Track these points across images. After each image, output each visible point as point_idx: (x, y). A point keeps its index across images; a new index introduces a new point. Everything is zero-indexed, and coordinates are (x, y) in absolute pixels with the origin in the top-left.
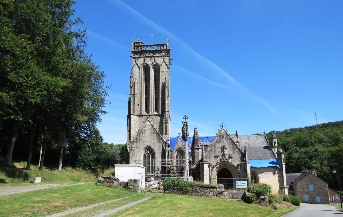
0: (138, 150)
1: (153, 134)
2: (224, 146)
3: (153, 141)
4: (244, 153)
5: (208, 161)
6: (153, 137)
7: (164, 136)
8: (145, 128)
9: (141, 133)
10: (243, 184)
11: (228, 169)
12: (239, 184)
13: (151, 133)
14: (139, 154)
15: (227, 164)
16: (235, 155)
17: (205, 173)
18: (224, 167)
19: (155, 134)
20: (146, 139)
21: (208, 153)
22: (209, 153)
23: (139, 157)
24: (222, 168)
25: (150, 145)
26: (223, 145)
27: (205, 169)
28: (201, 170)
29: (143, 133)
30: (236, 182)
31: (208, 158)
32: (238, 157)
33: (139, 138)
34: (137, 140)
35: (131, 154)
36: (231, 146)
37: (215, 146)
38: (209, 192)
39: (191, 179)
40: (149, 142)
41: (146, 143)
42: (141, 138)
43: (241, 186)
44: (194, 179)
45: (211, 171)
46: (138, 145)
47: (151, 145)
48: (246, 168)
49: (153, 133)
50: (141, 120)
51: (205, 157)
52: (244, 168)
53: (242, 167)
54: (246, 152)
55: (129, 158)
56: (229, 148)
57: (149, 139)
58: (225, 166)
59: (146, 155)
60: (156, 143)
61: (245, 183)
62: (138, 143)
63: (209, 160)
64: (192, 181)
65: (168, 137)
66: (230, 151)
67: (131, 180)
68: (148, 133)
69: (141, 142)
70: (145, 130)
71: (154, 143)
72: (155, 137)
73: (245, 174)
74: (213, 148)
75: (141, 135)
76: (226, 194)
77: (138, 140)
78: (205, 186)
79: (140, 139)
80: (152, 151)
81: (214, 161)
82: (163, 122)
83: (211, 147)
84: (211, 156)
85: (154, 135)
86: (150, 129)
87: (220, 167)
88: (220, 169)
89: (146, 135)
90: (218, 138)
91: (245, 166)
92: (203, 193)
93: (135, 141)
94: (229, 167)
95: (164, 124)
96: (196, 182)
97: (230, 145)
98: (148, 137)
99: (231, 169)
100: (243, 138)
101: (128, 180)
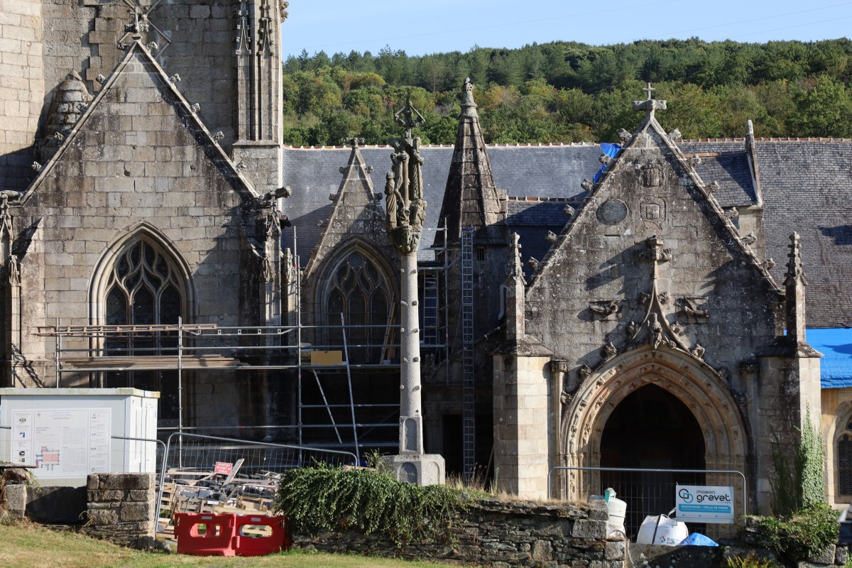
0: (68, 260)
1: (175, 149)
2: (650, 244)
3: (175, 199)
4: (783, 291)
5: (548, 338)
6: (171, 170)
7: (244, 147)
8: (115, 107)
9: (92, 142)
10: (714, 502)
11: (680, 395)
12: (695, 502)
13: (159, 141)
14: (75, 284)
15: (668, 358)
16: (723, 305)
17: (523, 418)
18: (647, 380)
19: (190, 150)
20: (126, 185)
21: (546, 285)
22: (554, 290)
23: (73, 306)
24: (639, 384)
25: (152, 222)
26: (648, 235)
27: (521, 391)
28: (499, 401)
29: (101, 142)
30: (678, 488)
31: (547, 320)
32: (743, 314)
33: (73, 171)
34: (58, 189)
35: (24, 283)
36: (702, 246)
37: (592, 245)
38: (532, 544)
39: (432, 470)
40: (150, 200)
41: (125, 212)
42: (91, 171)
43: (702, 509)
44: (453, 469)
45: (560, 409)
46: (68, 223)
47: (159, 226)
48: (792, 390)
49: (173, 142)
50: (70, 24)
51: (529, 314)
52: (782, 390)
53: (765, 381)
54: (800, 288)
55: (10, 315)
56: (688, 258)
57: (145, 185)
58: (656, 373)
59: (122, 292)
60: (193, 212)
61: (723, 498)
62: (69, 211)
63: (554, 334)
64: (443, 481)
65: (273, 150)
66: (689, 277)
67: (105, 479)
68: (142, 139)
69: (94, 200)
70: (114, 118)
71: (183, 211)
72: (187, 171)
73: (785, 431)
74: (579, 255)
75: (90, 152)
76: (620, 554)
77: (68, 186)
78: (506, 510)
79: (80, 180)
80: (169, 263)
81: (585, 339)
82: (234, 45)
83: (569, 249)
84: (563, 305)
85: (183, 153)
86: (156, 113)
87: (622, 379)
88: (626, 391)
89: (125, 153)
90: (614, 191)
91: (786, 375)
92: (500, 546)
93: (46, 196)
94: (681, 380)
95: (241, 63)
96: (460, 486)
97: (692, 240)
98: (136, 171)
99: (695, 391)
100: (810, 159)
101: (89, 478)
